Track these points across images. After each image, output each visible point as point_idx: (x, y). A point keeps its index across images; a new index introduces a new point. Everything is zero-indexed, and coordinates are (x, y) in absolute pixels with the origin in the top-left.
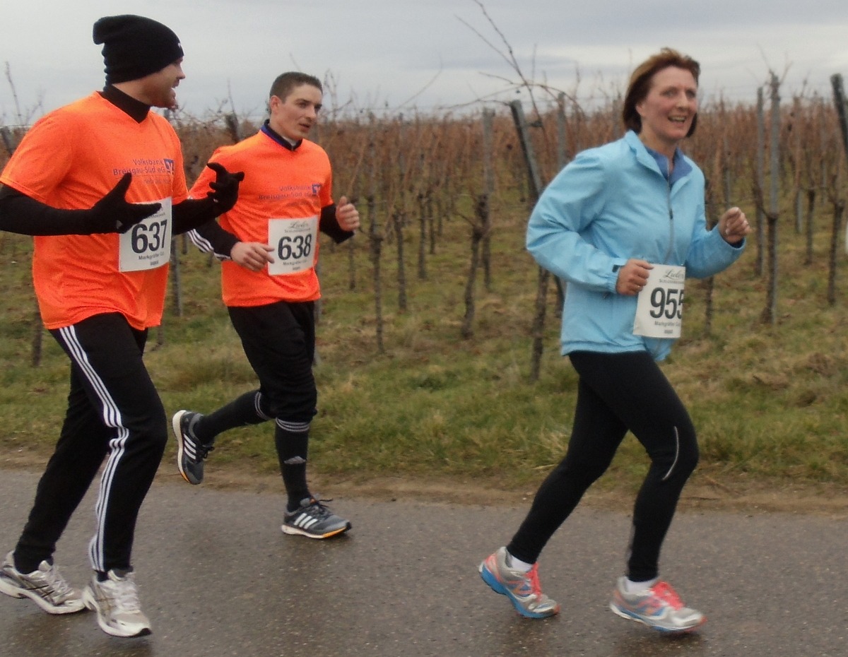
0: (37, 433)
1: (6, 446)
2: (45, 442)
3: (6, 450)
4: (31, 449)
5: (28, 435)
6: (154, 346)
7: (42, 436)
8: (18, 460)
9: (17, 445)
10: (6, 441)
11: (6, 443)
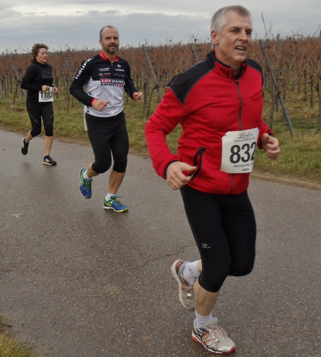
0: (274, 166)
1: (262, 171)
2: (277, 170)
3: (262, 172)
4: (271, 173)
5: (270, 167)
6: (316, 131)
7: (276, 167)
8: (267, 177)
9: (266, 171)
10: (262, 169)
11: (262, 170)
